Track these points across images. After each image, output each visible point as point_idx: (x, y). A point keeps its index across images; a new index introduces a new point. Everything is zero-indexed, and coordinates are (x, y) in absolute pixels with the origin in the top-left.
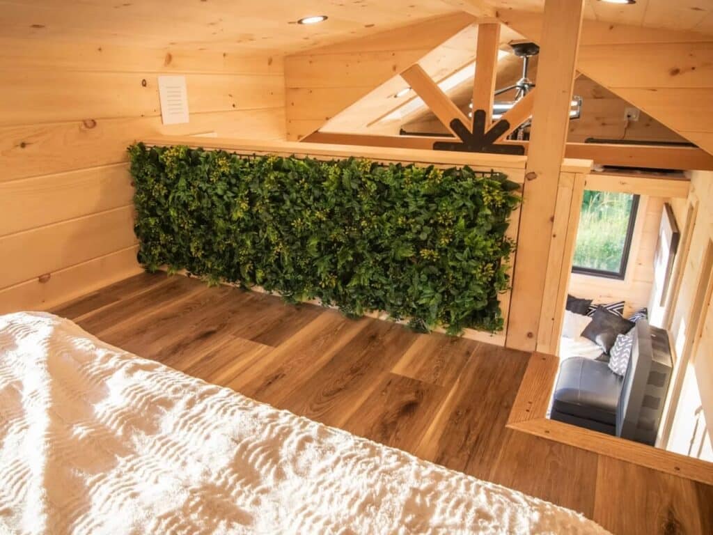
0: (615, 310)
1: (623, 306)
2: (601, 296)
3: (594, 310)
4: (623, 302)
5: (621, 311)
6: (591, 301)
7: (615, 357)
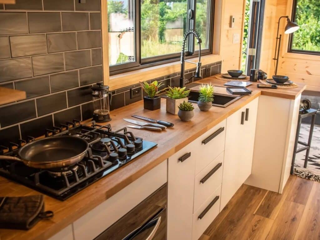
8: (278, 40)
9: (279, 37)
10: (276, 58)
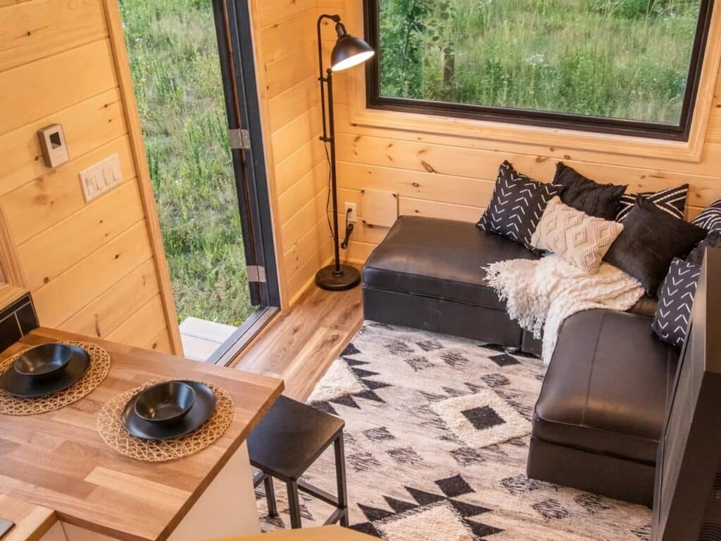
0: (668, 203)
1: (685, 194)
2: (643, 177)
3: (630, 205)
4: (686, 186)
5: (681, 205)
6: (625, 188)
7: (668, 299)
8: (325, 84)
9: (325, 75)
10: (328, 136)
